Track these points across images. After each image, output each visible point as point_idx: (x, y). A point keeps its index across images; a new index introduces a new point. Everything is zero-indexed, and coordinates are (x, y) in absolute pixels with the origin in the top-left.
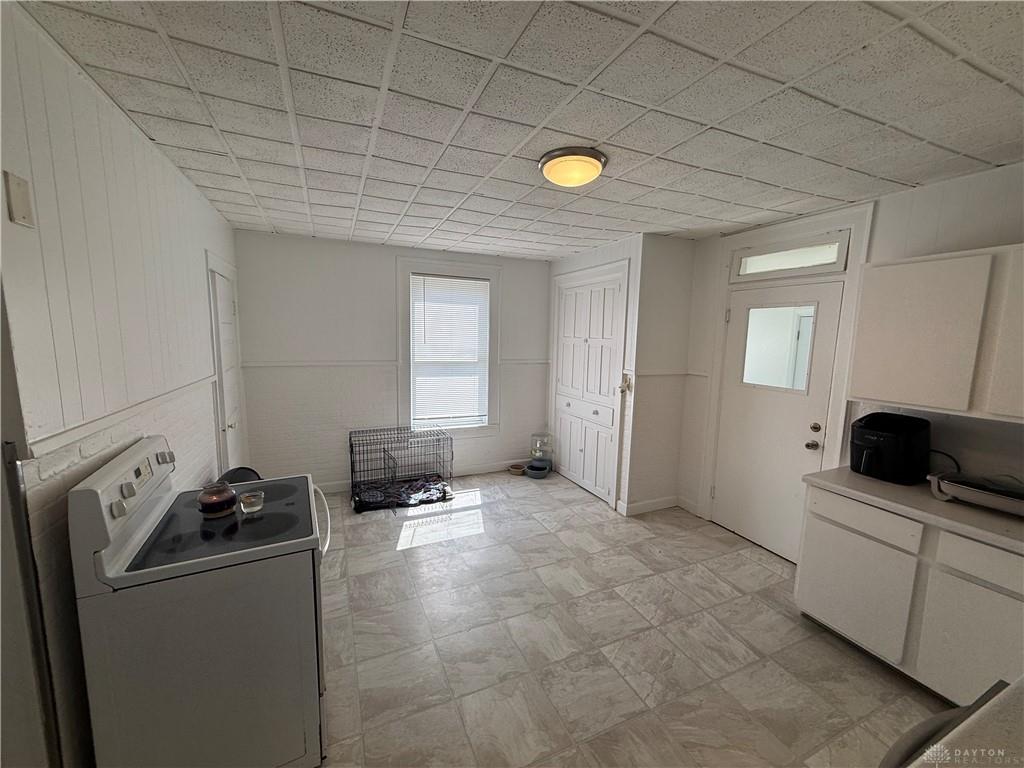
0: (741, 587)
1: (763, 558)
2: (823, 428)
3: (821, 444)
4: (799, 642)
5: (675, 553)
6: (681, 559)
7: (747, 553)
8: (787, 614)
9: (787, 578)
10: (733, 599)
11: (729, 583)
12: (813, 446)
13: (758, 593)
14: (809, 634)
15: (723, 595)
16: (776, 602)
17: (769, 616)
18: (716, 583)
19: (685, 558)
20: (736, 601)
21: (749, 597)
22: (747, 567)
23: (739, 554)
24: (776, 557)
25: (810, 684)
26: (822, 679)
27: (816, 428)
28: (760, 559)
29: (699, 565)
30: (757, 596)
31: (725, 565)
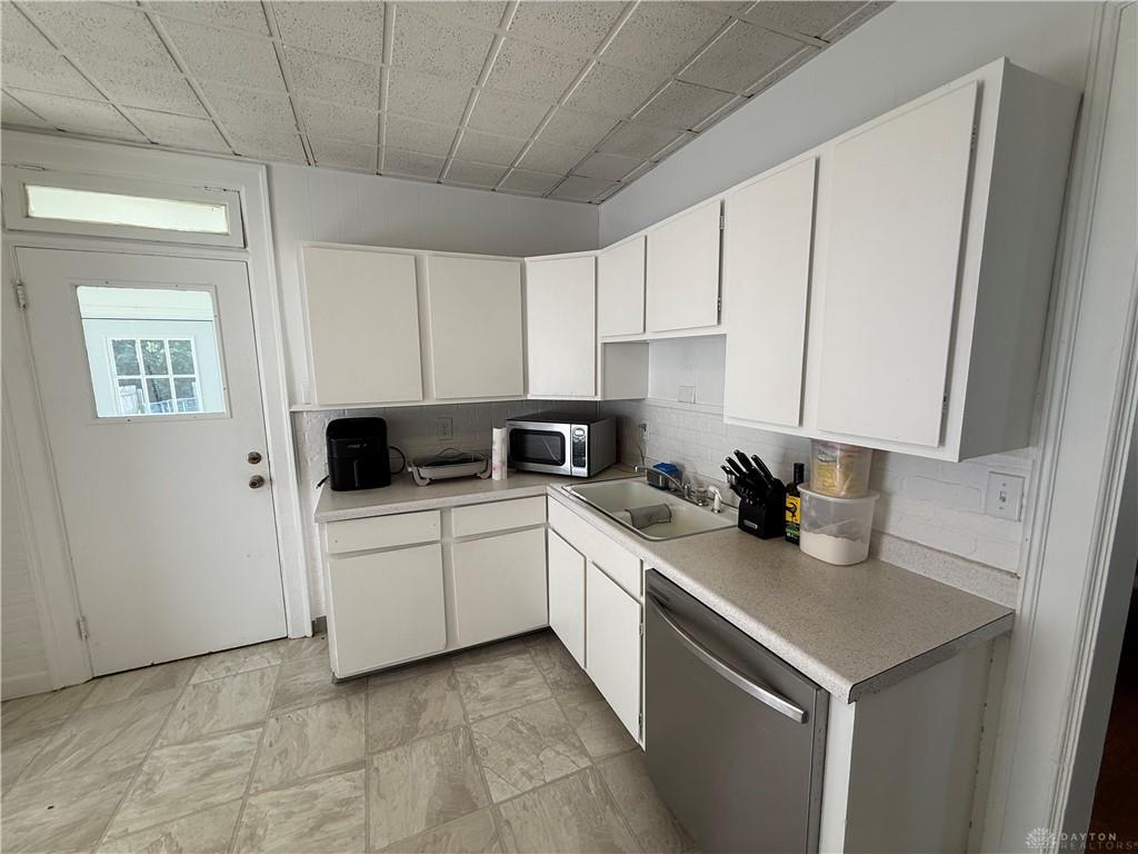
0: (250, 720)
1: (229, 664)
2: (264, 455)
3: (266, 477)
4: (367, 710)
5: (87, 780)
6: (112, 777)
7: (201, 675)
8: (327, 697)
9: (279, 662)
10: (260, 742)
11: (229, 731)
12: (257, 483)
13: (273, 707)
14: (363, 695)
15: (240, 754)
16: (301, 697)
17: (317, 717)
18: (213, 749)
19: (121, 766)
20: (266, 742)
21: (273, 721)
22: (224, 691)
23: (194, 686)
24: (241, 652)
25: (418, 736)
26: (417, 720)
27: (255, 459)
28: (228, 669)
29: (156, 753)
30: (279, 711)
31: (195, 715)
